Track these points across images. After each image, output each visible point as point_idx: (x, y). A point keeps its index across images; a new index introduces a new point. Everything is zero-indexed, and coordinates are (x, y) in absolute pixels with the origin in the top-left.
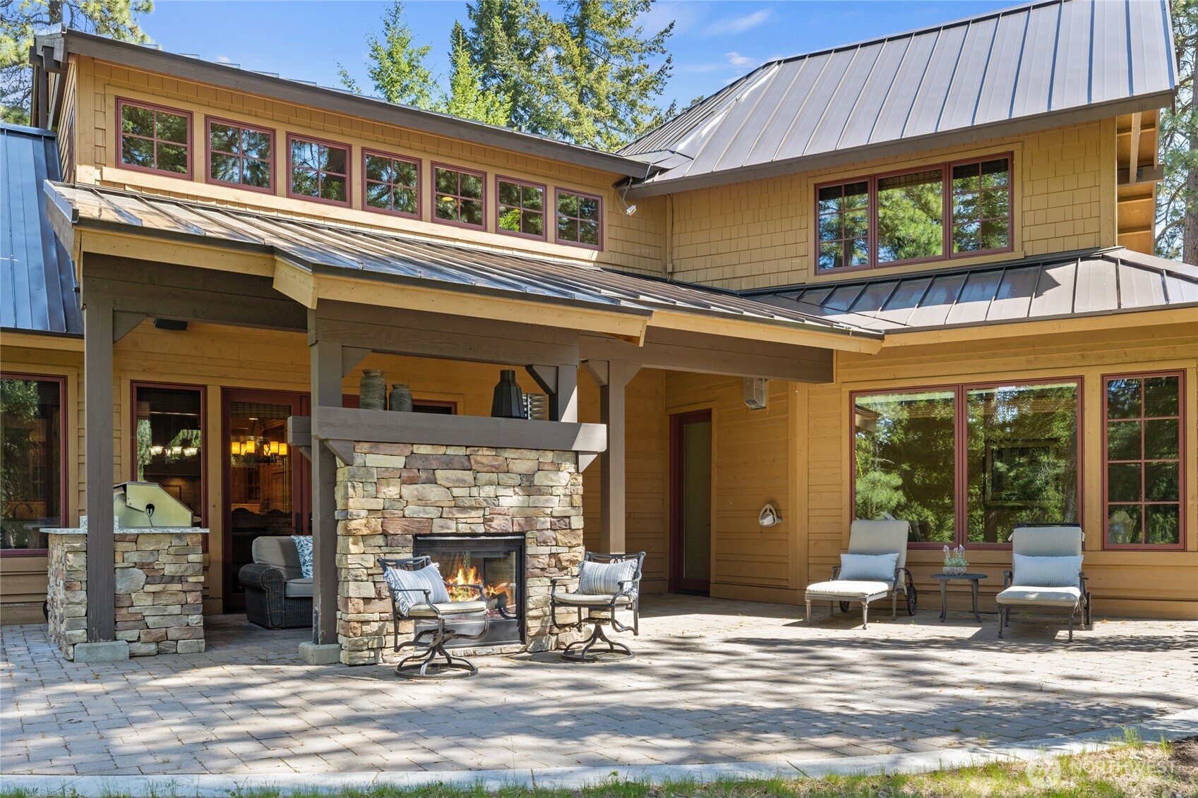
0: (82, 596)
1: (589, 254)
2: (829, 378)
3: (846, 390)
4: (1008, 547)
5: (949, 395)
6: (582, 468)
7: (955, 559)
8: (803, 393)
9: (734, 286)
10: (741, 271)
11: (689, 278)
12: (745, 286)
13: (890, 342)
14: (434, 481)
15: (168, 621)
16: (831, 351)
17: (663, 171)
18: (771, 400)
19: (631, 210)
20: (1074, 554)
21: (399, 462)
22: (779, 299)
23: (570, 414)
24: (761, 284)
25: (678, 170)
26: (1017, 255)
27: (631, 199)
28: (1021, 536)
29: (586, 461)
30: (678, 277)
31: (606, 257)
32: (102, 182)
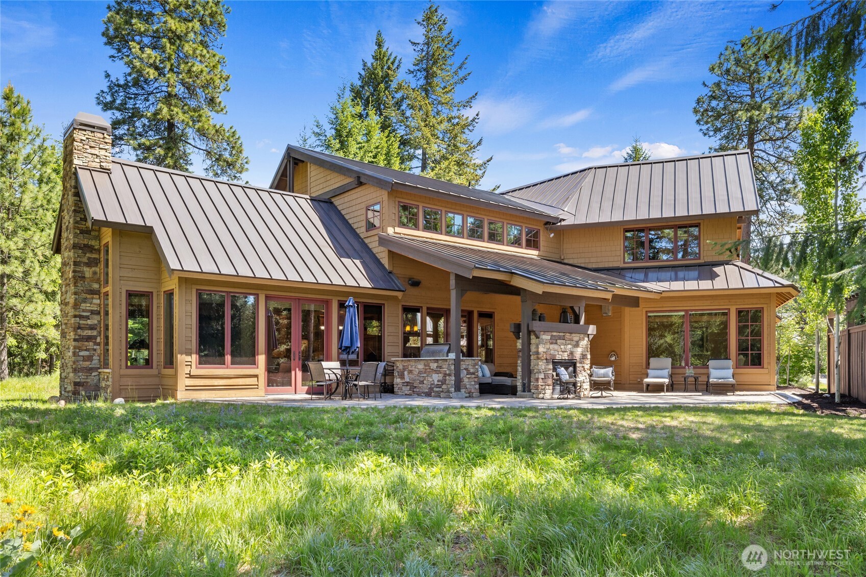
0: (453, 378)
1: (536, 252)
2: (638, 306)
3: (644, 310)
4: (707, 367)
5: (683, 313)
6: (590, 339)
7: (690, 371)
8: (628, 311)
9: (590, 266)
10: (592, 260)
11: (571, 262)
12: (594, 266)
13: (664, 295)
14: (556, 343)
15: (472, 387)
16: (638, 298)
17: (564, 220)
18: (613, 313)
19: (552, 235)
20: (729, 369)
21: (549, 337)
22: (610, 273)
23: (582, 322)
24: (601, 266)
25: (569, 221)
26: (701, 261)
27: (552, 231)
28: (711, 363)
29: (591, 337)
30: (566, 261)
31: (541, 253)
32: (395, 233)
